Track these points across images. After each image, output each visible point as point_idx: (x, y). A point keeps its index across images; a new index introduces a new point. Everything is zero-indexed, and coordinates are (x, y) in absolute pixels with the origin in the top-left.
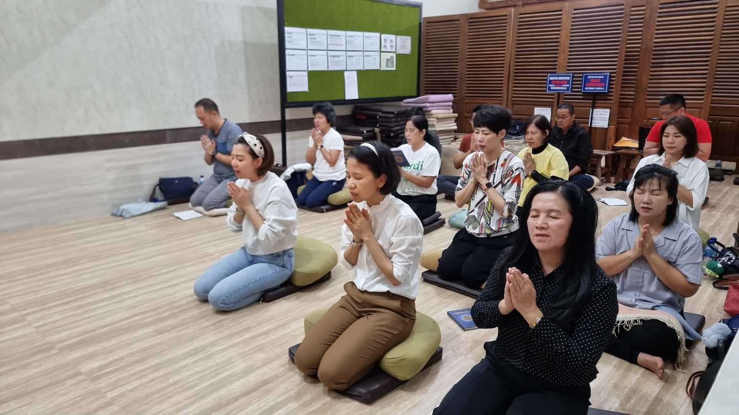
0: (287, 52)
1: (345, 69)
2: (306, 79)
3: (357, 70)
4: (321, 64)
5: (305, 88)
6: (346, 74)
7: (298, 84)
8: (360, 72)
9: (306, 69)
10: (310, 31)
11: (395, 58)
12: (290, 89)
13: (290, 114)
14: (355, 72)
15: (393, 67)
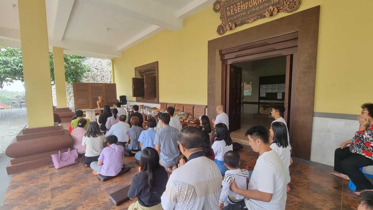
0: (261, 89)
2: (265, 94)
4: (270, 91)
5: (265, 96)
6: (278, 93)
7: (263, 95)
9: (265, 92)
10: (267, 85)
12: (261, 96)
13: (261, 101)
14: (282, 93)
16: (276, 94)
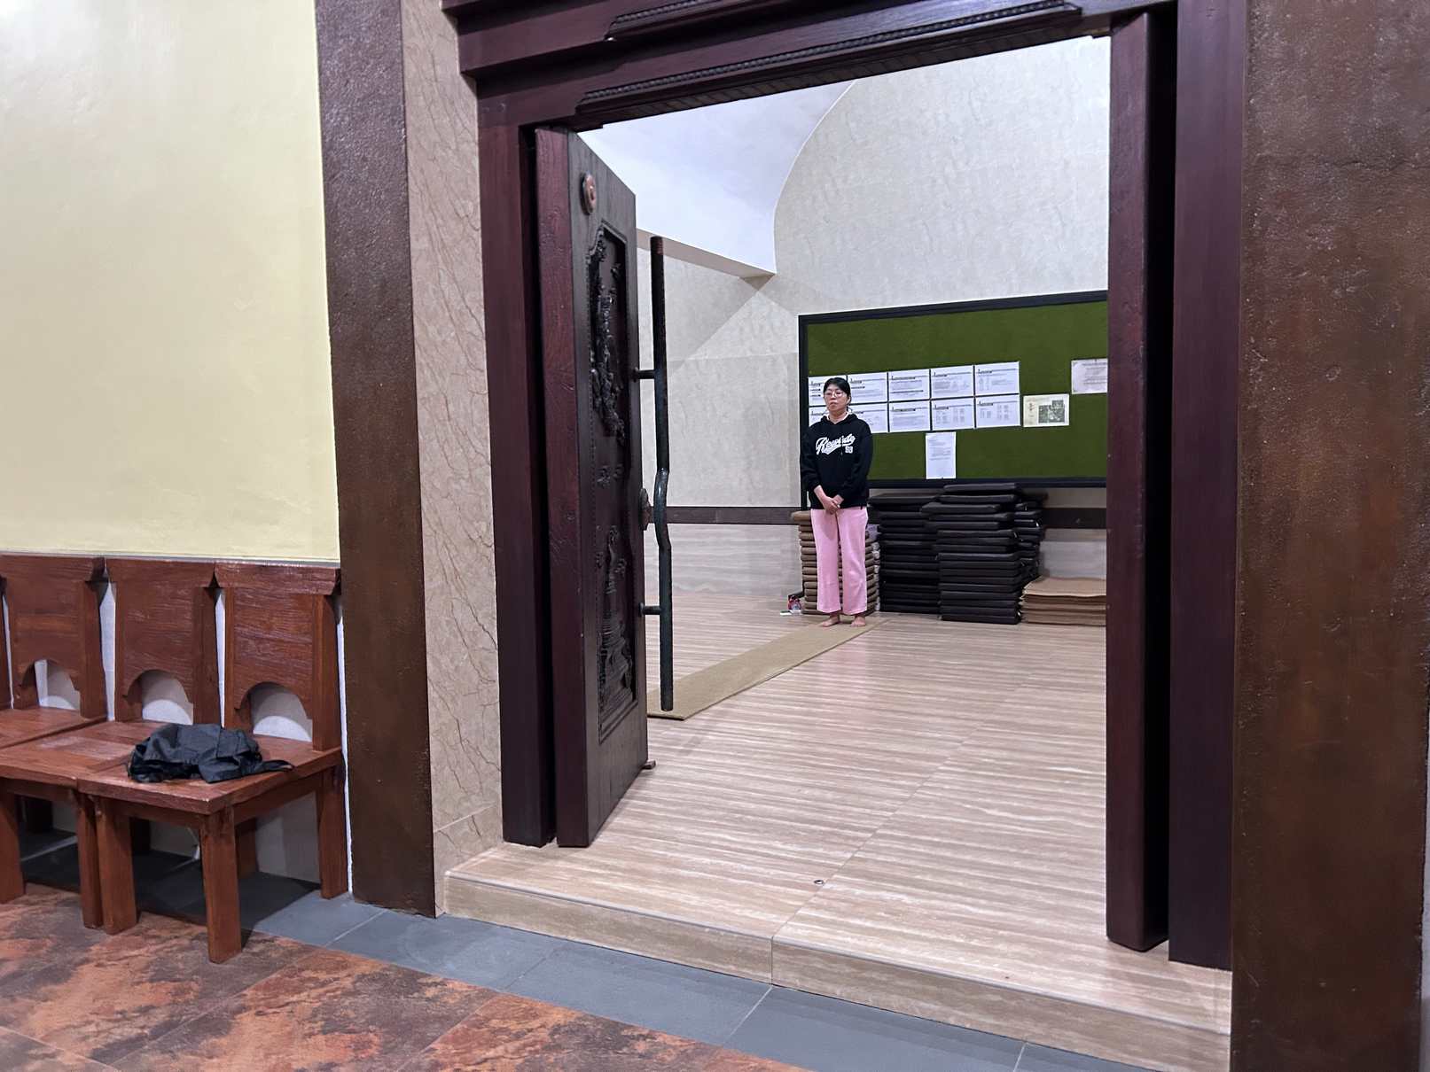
0: (811, 410)
1: (929, 429)
3: (958, 432)
6: (928, 437)
8: (962, 435)
11: (1067, 403)
14: (954, 434)
15: (1062, 420)
16: (915, 442)
